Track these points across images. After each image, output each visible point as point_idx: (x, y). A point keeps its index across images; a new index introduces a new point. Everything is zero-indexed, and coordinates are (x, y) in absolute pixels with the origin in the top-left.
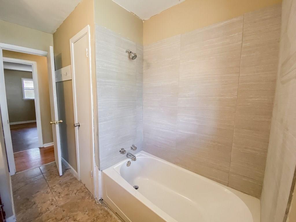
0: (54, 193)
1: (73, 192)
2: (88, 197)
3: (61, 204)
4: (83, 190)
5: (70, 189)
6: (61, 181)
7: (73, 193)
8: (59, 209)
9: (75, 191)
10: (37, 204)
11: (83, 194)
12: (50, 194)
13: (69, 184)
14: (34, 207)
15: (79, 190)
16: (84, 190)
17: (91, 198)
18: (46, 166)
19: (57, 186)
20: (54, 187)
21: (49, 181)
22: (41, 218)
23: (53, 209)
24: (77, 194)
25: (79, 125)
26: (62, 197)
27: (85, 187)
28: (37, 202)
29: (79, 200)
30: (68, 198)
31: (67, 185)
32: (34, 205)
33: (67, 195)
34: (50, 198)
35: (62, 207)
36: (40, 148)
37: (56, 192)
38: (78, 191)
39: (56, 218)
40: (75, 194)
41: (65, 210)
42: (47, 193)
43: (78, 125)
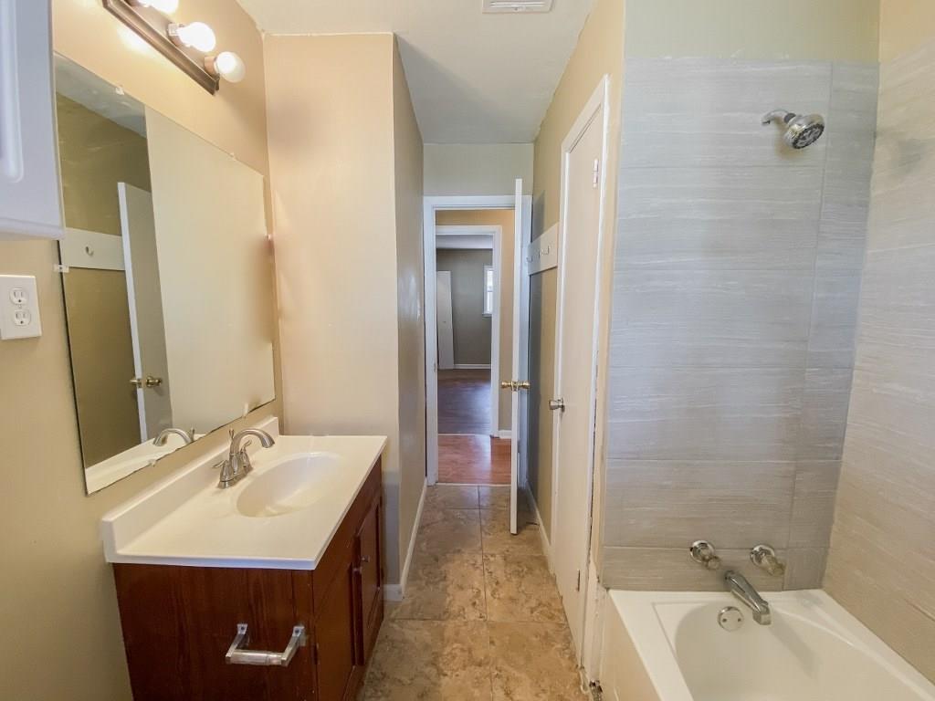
0: (486, 573)
1: (527, 601)
2: (559, 646)
3: (492, 619)
4: (553, 612)
5: (523, 588)
6: (511, 550)
7: (527, 606)
8: (485, 628)
9: (533, 603)
10: (448, 583)
11: (550, 627)
12: (478, 571)
13: (525, 569)
14: (441, 585)
15: (545, 606)
16: (556, 613)
17: (567, 656)
18: (493, 490)
19: (499, 558)
20: (492, 559)
21: (486, 533)
22: (443, 624)
23: (472, 618)
24: (535, 613)
25: (563, 407)
26: (499, 598)
27: (561, 607)
28: (450, 577)
29: (536, 637)
30: (512, 613)
31: (520, 569)
32: (441, 580)
33: (512, 600)
34: (476, 584)
35: (492, 626)
36: (492, 437)
37: (491, 573)
38: (539, 605)
39: (470, 651)
40: (532, 612)
41: (497, 642)
42: (474, 565)
43: (561, 404)
